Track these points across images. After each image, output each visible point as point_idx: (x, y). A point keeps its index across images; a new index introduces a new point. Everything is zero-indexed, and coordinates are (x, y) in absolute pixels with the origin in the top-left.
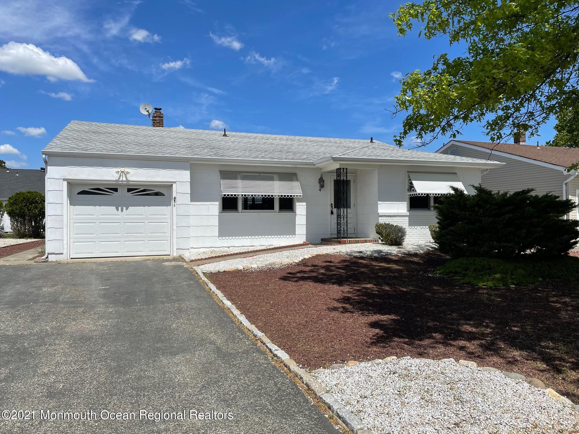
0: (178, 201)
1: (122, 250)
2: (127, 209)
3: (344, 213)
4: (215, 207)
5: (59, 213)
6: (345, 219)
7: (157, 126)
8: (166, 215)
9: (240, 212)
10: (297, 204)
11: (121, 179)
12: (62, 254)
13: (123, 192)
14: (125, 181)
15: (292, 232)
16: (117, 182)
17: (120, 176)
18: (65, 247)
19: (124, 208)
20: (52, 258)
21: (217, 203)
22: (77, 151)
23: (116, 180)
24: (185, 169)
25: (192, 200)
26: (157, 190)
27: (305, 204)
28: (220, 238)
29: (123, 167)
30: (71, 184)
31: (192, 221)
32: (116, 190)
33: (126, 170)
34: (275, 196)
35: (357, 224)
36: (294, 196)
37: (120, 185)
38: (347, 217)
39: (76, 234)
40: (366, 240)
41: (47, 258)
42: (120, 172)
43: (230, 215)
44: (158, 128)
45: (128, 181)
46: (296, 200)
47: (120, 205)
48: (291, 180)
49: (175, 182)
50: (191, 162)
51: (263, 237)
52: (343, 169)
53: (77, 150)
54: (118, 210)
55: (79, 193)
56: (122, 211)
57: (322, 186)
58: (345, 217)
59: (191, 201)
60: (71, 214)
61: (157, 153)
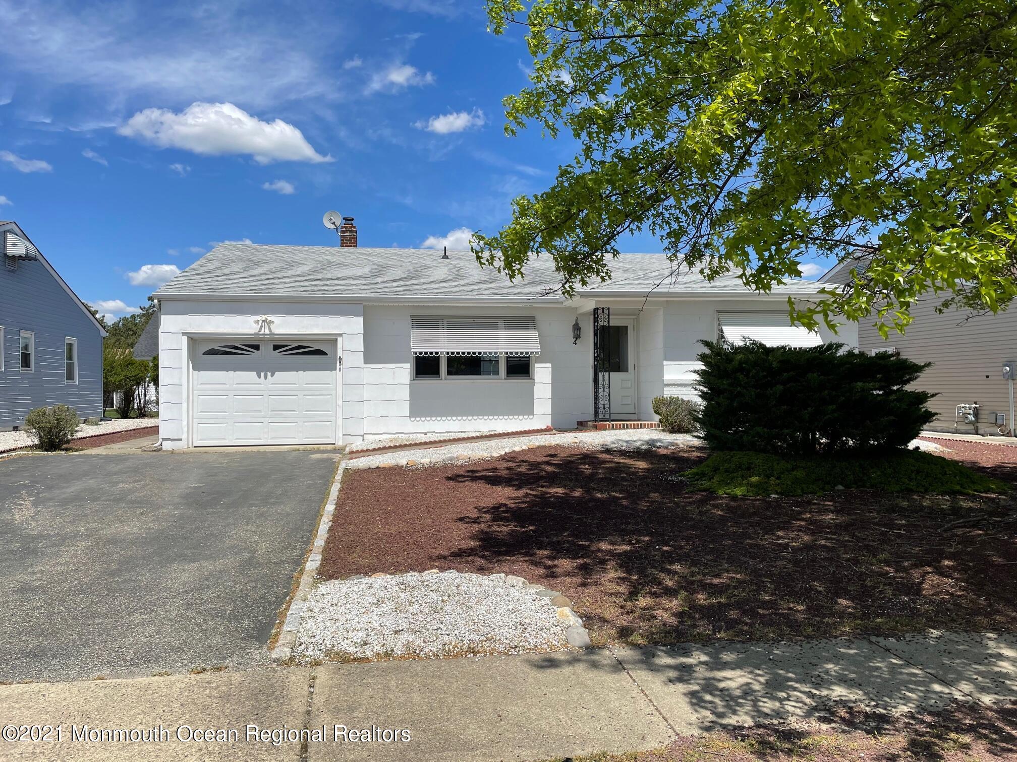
0: (346, 363)
1: (266, 436)
2: (272, 376)
3: (604, 380)
4: (404, 371)
5: (176, 382)
6: (607, 390)
7: (346, 246)
8: (329, 384)
9: (443, 378)
10: (536, 365)
11: (262, 331)
12: (181, 440)
13: (266, 350)
14: (267, 335)
15: (527, 409)
16: (257, 336)
17: (261, 326)
18: (185, 429)
19: (269, 374)
20: (167, 446)
21: (408, 365)
22: (201, 293)
23: (255, 334)
24: (356, 315)
25: (367, 360)
26: (316, 347)
27: (549, 365)
28: (413, 419)
29: (264, 314)
30: (194, 340)
31: (367, 393)
32: (257, 347)
33: (269, 319)
34: (501, 353)
35: (639, 398)
36: (532, 353)
37: (263, 340)
38: (609, 387)
39: (201, 412)
40: (641, 424)
41: (161, 445)
42: (261, 322)
43: (428, 383)
44: (346, 249)
45: (271, 334)
46: (533, 359)
47: (262, 369)
48: (526, 328)
49: (341, 335)
50: (365, 304)
51: (481, 417)
52: (603, 309)
53: (202, 291)
54: (259, 377)
55: (206, 353)
56: (266, 377)
57: (577, 337)
58: (607, 386)
59: (365, 363)
60: (195, 383)
61: (314, 292)
